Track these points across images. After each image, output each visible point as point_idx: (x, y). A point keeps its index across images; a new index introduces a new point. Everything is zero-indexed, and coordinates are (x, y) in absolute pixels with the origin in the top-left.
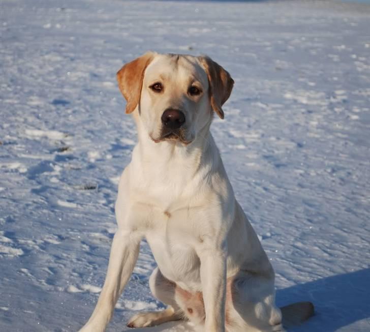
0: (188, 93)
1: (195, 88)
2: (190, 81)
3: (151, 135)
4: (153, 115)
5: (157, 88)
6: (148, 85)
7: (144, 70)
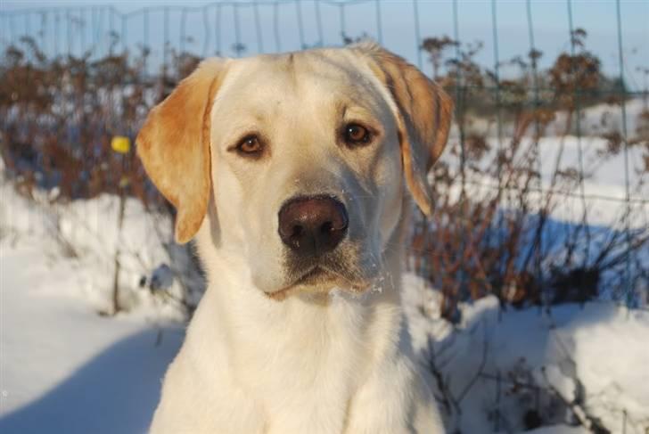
0: (337, 143)
1: (354, 125)
2: (338, 108)
3: (257, 281)
4: (255, 224)
5: (251, 146)
6: (224, 148)
7: (207, 112)
